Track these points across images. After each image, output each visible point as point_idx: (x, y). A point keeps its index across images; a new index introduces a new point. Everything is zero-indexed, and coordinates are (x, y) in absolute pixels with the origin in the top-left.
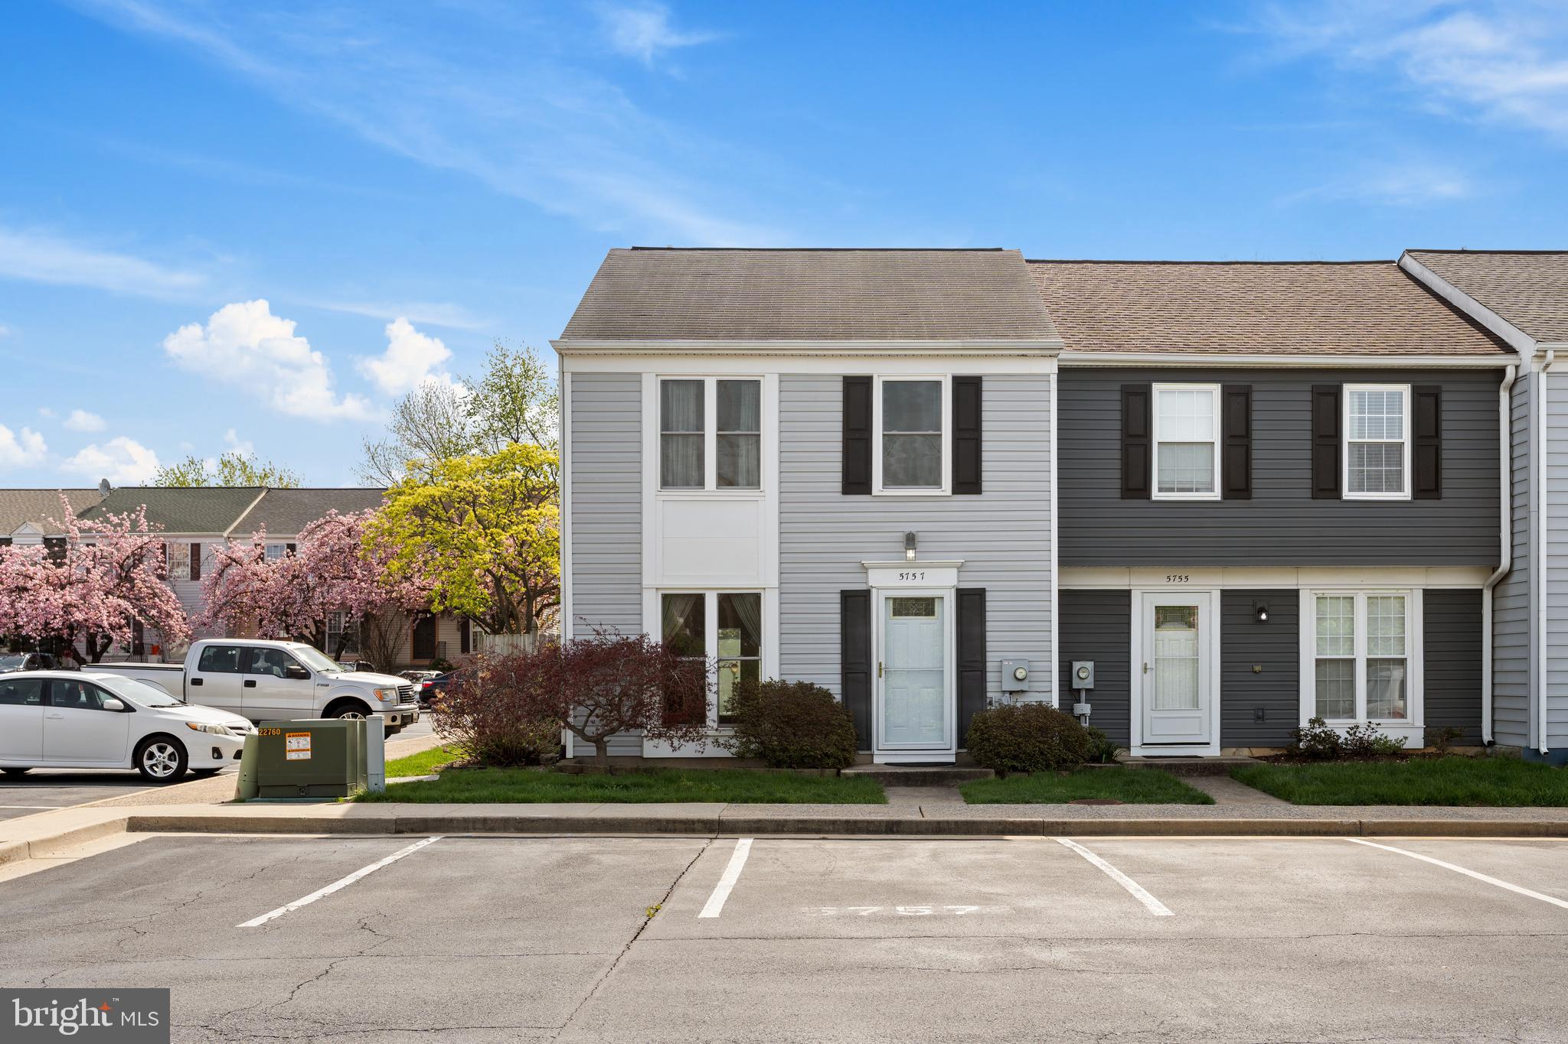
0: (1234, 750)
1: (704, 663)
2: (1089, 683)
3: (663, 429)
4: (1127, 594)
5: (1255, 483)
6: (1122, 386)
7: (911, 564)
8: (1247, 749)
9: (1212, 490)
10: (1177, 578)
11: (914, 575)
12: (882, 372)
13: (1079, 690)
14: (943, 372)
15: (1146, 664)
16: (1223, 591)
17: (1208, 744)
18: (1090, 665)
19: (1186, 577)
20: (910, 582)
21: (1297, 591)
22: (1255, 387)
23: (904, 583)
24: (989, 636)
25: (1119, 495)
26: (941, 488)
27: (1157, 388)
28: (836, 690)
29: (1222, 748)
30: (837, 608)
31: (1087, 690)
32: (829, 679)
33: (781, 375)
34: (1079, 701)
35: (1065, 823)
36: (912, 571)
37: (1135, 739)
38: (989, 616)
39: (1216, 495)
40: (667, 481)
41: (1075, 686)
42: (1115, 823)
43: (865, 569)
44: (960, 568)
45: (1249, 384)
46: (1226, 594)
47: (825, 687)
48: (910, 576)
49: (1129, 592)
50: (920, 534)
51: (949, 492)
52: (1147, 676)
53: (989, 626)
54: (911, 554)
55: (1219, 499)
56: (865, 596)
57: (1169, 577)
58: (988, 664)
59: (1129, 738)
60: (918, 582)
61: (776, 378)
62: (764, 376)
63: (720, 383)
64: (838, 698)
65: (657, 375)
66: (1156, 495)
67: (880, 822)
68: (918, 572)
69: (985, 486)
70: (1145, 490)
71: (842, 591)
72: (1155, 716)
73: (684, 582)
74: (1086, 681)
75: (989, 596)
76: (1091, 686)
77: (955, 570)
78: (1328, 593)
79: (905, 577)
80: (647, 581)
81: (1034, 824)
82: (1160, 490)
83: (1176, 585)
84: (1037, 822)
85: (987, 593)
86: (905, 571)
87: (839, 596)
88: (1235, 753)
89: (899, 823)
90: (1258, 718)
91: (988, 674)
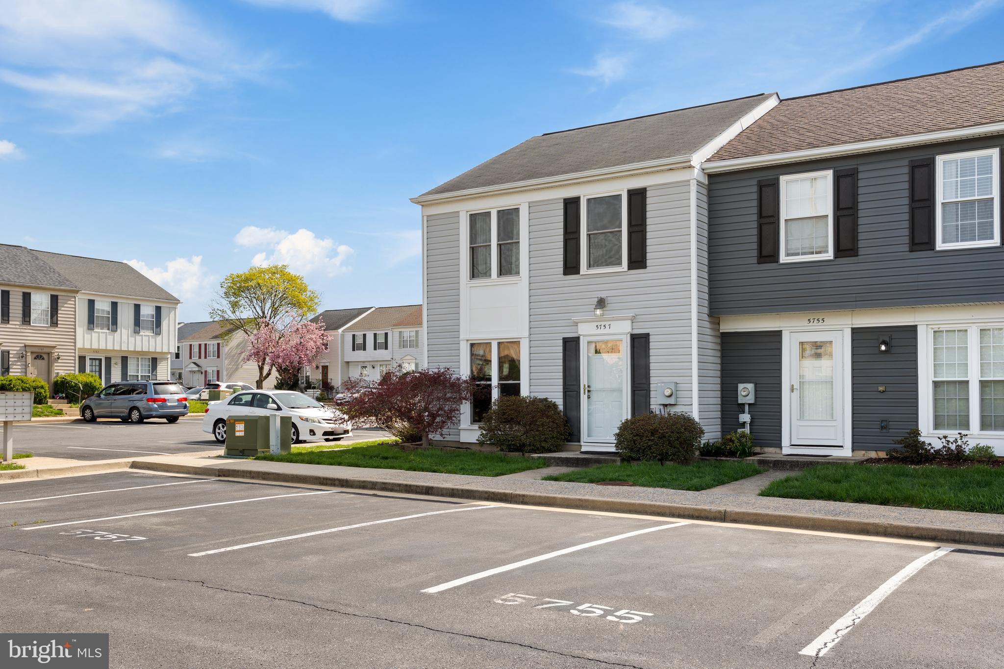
0: (864, 452)
1: (490, 385)
2: (751, 399)
3: (471, 243)
4: (778, 334)
5: (861, 244)
6: (758, 181)
7: (601, 318)
8: (874, 452)
9: (827, 252)
10: (816, 320)
11: (604, 326)
12: (585, 193)
13: (743, 404)
14: (621, 188)
15: (793, 385)
16: (853, 329)
17: (842, 447)
18: (750, 386)
19: (823, 320)
20: (602, 331)
21: (916, 326)
22: (861, 168)
23: (599, 331)
24: (652, 366)
25: (756, 261)
26: (622, 266)
27: (784, 179)
28: (560, 402)
29: (853, 451)
30: (560, 349)
31: (749, 405)
32: (557, 397)
33: (529, 203)
34: (744, 412)
35: (524, 496)
36: (603, 323)
37: (785, 442)
38: (652, 352)
39: (830, 255)
40: (474, 275)
41: (740, 402)
42: (554, 498)
43: (576, 324)
44: (633, 320)
45: (856, 166)
46: (855, 331)
47: (554, 400)
48: (602, 327)
49: (780, 332)
50: (609, 298)
51: (626, 269)
52: (796, 394)
53: (652, 359)
54: (598, 312)
55: (832, 258)
56: (576, 340)
57: (809, 320)
58: (651, 385)
59: (781, 440)
60: (607, 331)
61: (527, 204)
62: (520, 205)
63: (499, 212)
64: (561, 408)
65: (467, 212)
66: (783, 259)
67: (423, 487)
68: (607, 323)
69: (649, 263)
70: (774, 256)
71: (563, 338)
72: (800, 424)
73: (479, 336)
74: (747, 397)
75: (652, 338)
76: (752, 401)
77: (630, 322)
78: (944, 328)
79: (599, 327)
80: (463, 336)
81: (505, 495)
82: (788, 255)
83: (815, 326)
84: (508, 493)
85: (651, 337)
86: (599, 324)
87: (562, 341)
88: (864, 455)
89: (432, 488)
90: (882, 428)
91: (651, 393)
